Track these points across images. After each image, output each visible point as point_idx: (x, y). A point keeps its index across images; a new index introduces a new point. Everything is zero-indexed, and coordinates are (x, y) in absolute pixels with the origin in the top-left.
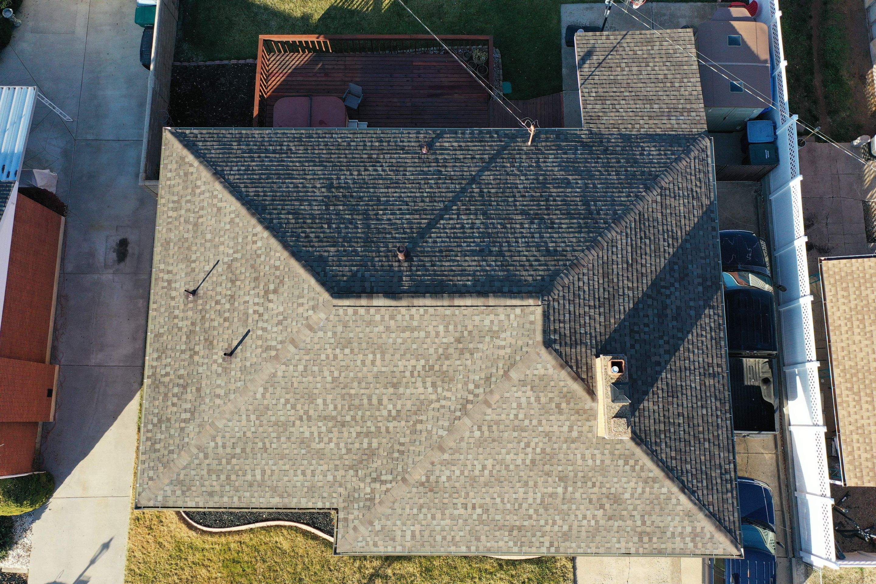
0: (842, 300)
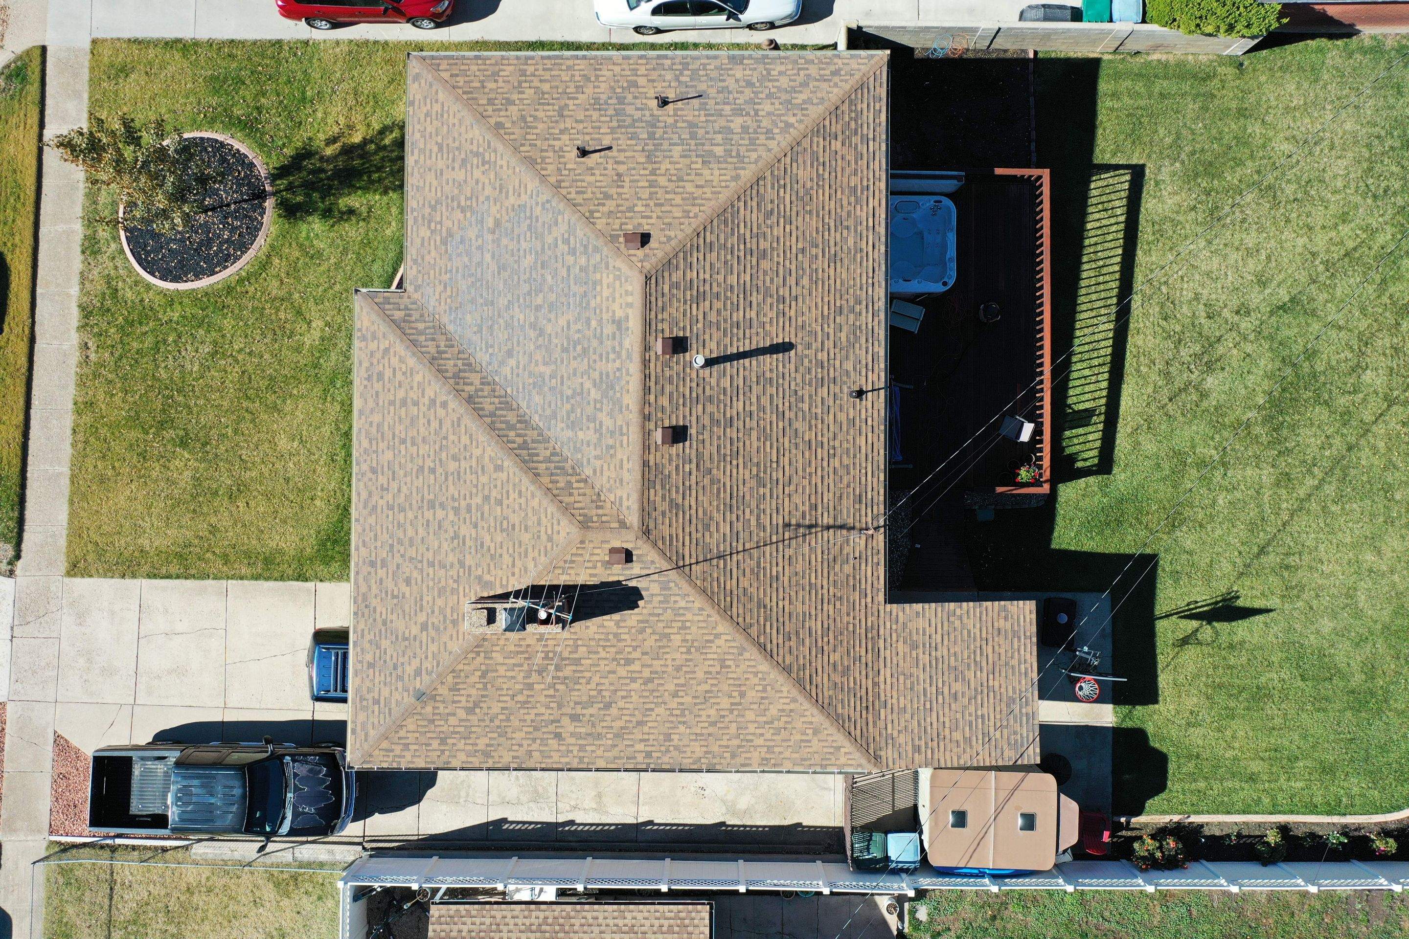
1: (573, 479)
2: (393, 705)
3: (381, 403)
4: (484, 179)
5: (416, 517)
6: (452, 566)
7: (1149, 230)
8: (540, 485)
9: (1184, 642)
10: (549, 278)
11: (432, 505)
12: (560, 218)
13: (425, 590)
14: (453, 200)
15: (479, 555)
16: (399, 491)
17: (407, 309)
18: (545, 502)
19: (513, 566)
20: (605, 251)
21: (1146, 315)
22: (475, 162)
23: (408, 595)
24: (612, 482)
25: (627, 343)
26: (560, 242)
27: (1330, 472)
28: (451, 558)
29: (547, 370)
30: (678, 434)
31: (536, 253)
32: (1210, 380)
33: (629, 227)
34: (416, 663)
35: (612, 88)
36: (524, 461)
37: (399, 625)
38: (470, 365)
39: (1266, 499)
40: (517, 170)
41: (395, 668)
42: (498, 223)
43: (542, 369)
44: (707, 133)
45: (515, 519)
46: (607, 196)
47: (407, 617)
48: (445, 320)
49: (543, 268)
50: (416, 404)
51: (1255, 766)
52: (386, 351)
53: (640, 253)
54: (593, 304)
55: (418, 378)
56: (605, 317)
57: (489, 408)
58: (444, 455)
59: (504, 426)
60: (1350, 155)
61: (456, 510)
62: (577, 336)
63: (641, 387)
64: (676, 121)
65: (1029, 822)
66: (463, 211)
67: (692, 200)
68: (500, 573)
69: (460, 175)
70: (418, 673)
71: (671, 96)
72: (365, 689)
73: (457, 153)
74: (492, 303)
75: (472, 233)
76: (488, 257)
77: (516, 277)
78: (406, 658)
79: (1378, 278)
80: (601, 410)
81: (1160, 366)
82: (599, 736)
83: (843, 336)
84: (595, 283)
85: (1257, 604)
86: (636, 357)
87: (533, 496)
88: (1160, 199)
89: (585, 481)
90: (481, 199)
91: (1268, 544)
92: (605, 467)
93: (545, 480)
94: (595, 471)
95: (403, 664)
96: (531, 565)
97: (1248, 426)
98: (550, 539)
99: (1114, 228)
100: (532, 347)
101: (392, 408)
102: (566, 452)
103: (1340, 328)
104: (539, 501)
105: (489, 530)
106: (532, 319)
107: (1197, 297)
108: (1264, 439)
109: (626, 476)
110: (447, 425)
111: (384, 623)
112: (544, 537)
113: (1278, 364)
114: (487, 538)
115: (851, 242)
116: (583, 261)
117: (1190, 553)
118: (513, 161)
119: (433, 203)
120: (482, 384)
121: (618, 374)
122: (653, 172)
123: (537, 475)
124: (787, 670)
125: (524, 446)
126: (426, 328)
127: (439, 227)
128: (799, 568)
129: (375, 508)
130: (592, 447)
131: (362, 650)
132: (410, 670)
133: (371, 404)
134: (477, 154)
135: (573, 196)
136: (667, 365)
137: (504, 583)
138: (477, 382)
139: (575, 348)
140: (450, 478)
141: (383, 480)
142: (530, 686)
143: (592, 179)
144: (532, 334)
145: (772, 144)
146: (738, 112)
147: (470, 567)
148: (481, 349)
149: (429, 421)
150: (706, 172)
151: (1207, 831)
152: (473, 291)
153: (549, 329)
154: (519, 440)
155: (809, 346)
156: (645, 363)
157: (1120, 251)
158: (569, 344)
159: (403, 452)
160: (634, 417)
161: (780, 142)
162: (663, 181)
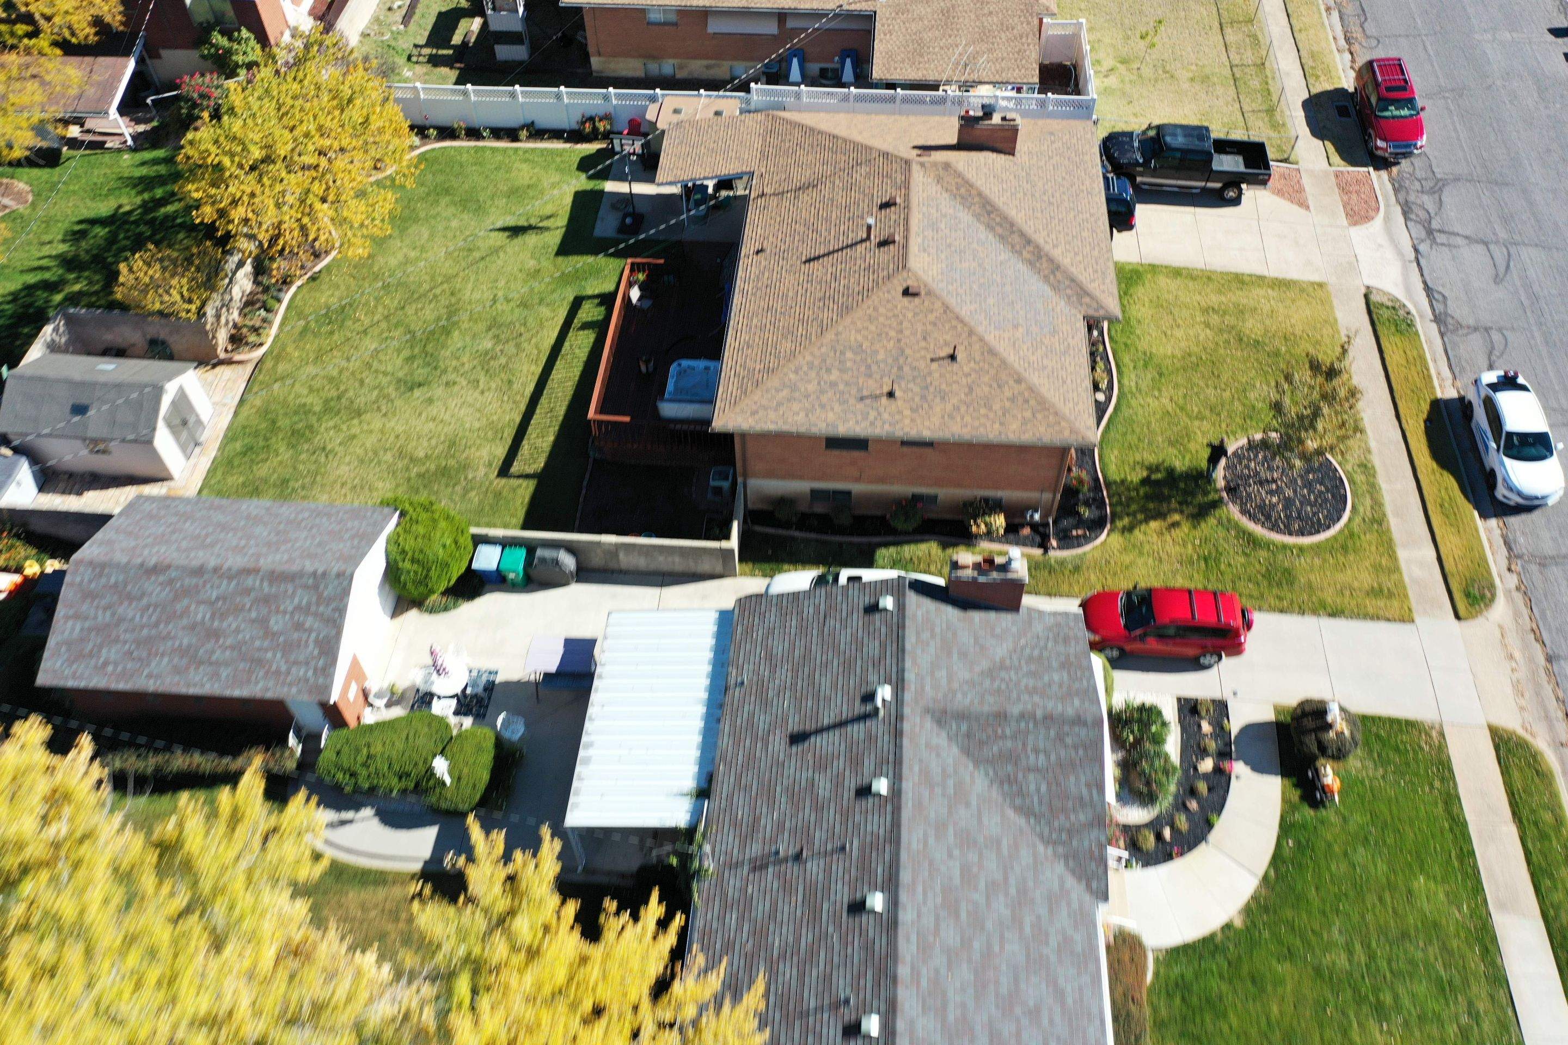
0: (904, 71)
1: (955, 192)
2: (1068, 135)
4: (1029, 355)
5: (1061, 202)
6: (1034, 176)
7: (505, 435)
8: (977, 190)
9: (549, 217)
10: (975, 287)
12: (968, 314)
13: (1052, 171)
14: (1051, 352)
15: (1017, 174)
16: (1075, 217)
17: (1081, 304)
18: (974, 181)
19: (994, 163)
20: (935, 287)
21: (524, 384)
22: (1035, 366)
24: (928, 187)
26: (968, 302)
27: (423, 296)
28: (1036, 179)
29: (975, 246)
30: (885, 206)
31: (985, 302)
32: (489, 346)
33: (917, 300)
34: (1056, 146)
35: (930, 407)
36: (988, 203)
39: (471, 284)
40: (1002, 348)
41: (1069, 148)
43: (979, 248)
44: (857, 369)
45: (992, 180)
46: (935, 324)
47: (1063, 165)
48: (1051, 292)
49: (980, 294)
50: (1067, 250)
51: (522, 166)
52: (1094, 281)
53: (911, 283)
54: (943, 265)
55: (1067, 261)
57: (1015, 237)
58: (1044, 221)
59: (1004, 225)
61: (1034, 196)
62: (955, 254)
63: (910, 218)
64: (881, 379)
65: (677, 111)
66: (1043, 343)
67: (870, 319)
68: (1003, 162)
69: (1047, 362)
71: (884, 400)
73: (1051, 375)
74: (1016, 290)
76: (1022, 313)
78: (1062, 150)
79: (343, 401)
81: (523, 354)
83: (766, 275)
84: (942, 273)
85: (495, 233)
86: (913, 233)
87: (983, 186)
88: (490, 453)
89: (947, 190)
90: (1029, 344)
91: (477, 262)
92: (934, 194)
93: (974, 193)
94: (941, 193)
95: (1064, 147)
96: (982, 159)
99: (533, 436)
100: (986, 260)
101: (1084, 253)
102: (961, 206)
103: (383, 373)
106: (986, 273)
107: (482, 392)
109: (920, 187)
110: (1044, 234)
112: (974, 167)
113: (435, 353)
114: (1012, 179)
115: (755, 321)
117: (533, 257)
118: (1004, 356)
120: (1021, 252)
121: (926, 229)
122: (899, 341)
123: (979, 195)
125: (989, 213)
126: (1065, 289)
127: (1061, 341)
128: (809, 172)
129: (1091, 215)
130: (943, 204)
131: (1092, 161)
132: (1059, 144)
133: (1101, 261)
134: (1034, 369)
135: (959, 326)
136: (893, 232)
138: (1025, 253)
139: (956, 250)
140: (1039, 210)
143: (945, 337)
145: (808, 358)
146: (833, 385)
147: (1022, 171)
150: (859, 338)
151: (561, 140)
154: (992, 216)
155: (792, 265)
156: (907, 229)
157: (532, 422)
158: (960, 253)
160: (913, 211)
161: (803, 359)
162: (892, 334)
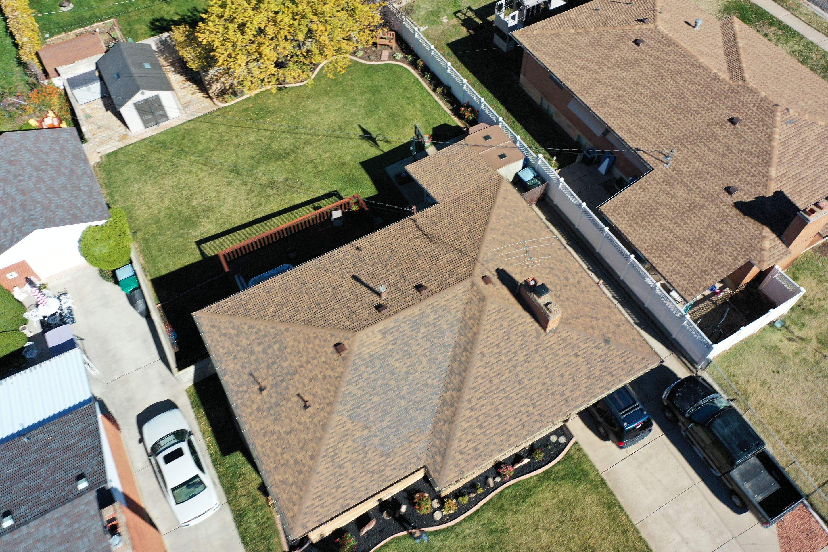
0: (621, 220)
1: (466, 318)
2: (620, 353)
3: (488, 441)
4: (345, 451)
5: (531, 388)
6: (541, 356)
7: (224, 227)
8: (478, 329)
9: (387, 142)
10: (379, 382)
11: (520, 382)
12: (347, 392)
13: (560, 365)
14: (363, 463)
15: (527, 344)
16: (524, 405)
17: (433, 457)
18: (484, 323)
19: (521, 324)
20: (353, 358)
21: (263, 211)
22: (337, 460)
23: (568, 373)
24: (457, 301)
25: (392, 325)
26: (359, 386)
27: (297, 133)
28: (538, 358)
29: (424, 360)
30: (419, 288)
31: (371, 396)
32: (279, 180)
33: (335, 356)
34: (595, 351)
35: (265, 417)
36: (472, 344)
37: (584, 368)
38: (443, 403)
39: (317, 145)
40: (331, 431)
41: (603, 361)
42: (364, 428)
43: (425, 364)
44: (269, 358)
45: (500, 333)
46: (324, 377)
47: (578, 367)
48: (427, 432)
49: (375, 389)
50: (477, 418)
51: (418, 106)
52: (461, 452)
53: (346, 343)
54: (381, 352)
55: (464, 425)
56: (384, 343)
57: (458, 378)
58: (493, 388)
59: (462, 365)
60: (162, 182)
61: (515, 366)
62: (401, 353)
63: (408, 308)
64: (270, 375)
65: (487, 138)
66: (366, 453)
67: (307, 340)
68: (529, 329)
69: (348, 466)
70: (597, 347)
71: (257, 387)
72: (624, 372)
73: (337, 474)
74: (406, 408)
75: (376, 441)
76: (384, 424)
77: (388, 402)
78: (595, 357)
79: (210, 153)
80: (428, 322)
81: (282, 197)
82: (567, 268)
83: (337, 265)
84: (371, 356)
85: (359, 130)
86: (396, 317)
87: (485, 330)
88: (210, 229)
89: (464, 313)
90: (356, 445)
91: (334, 137)
92: (452, 307)
93: (475, 329)
94: (458, 311)
95: (600, 357)
96: (516, 315)
97: (292, 161)
98: (499, 311)
99: (230, 238)
100: (417, 374)
101: (488, 432)
102: (456, 330)
103: (237, 154)
104: (486, 326)
105: (513, 345)
106: (403, 381)
107: (247, 199)
108: (294, 155)
109: (451, 295)
110: (478, 394)
111: (588, 378)
112: (500, 315)
113: (261, 164)
114: (518, 343)
116: (363, 368)
117: (353, 155)
118: (328, 436)
119: (370, 475)
120: (448, 391)
121: (408, 322)
122: (301, 366)
123: (475, 334)
124: (489, 214)
125: (465, 350)
126: (438, 439)
127: (381, 464)
128: (445, 230)
129: (540, 415)
130: (447, 318)
131: (608, 383)
132: (600, 353)
133: (492, 447)
134: (333, 461)
135: (332, 393)
136: (391, 306)
137: (531, 324)
138: (449, 393)
139: (407, 351)
140: (502, 378)
141: (525, 418)
142: (567, 299)
143: (319, 390)
144: (411, 378)
145: (262, 327)
146: (252, 353)
147: (536, 345)
148: (432, 403)
149: (482, 406)
150: (290, 344)
151: (451, 107)
152: (405, 424)
153: (404, 370)
154: (464, 354)
155: (349, 272)
156: (396, 312)
157: (239, 232)
158: (405, 355)
159: (504, 413)
160: (423, 304)
161: (260, 325)
162: (304, 359)
